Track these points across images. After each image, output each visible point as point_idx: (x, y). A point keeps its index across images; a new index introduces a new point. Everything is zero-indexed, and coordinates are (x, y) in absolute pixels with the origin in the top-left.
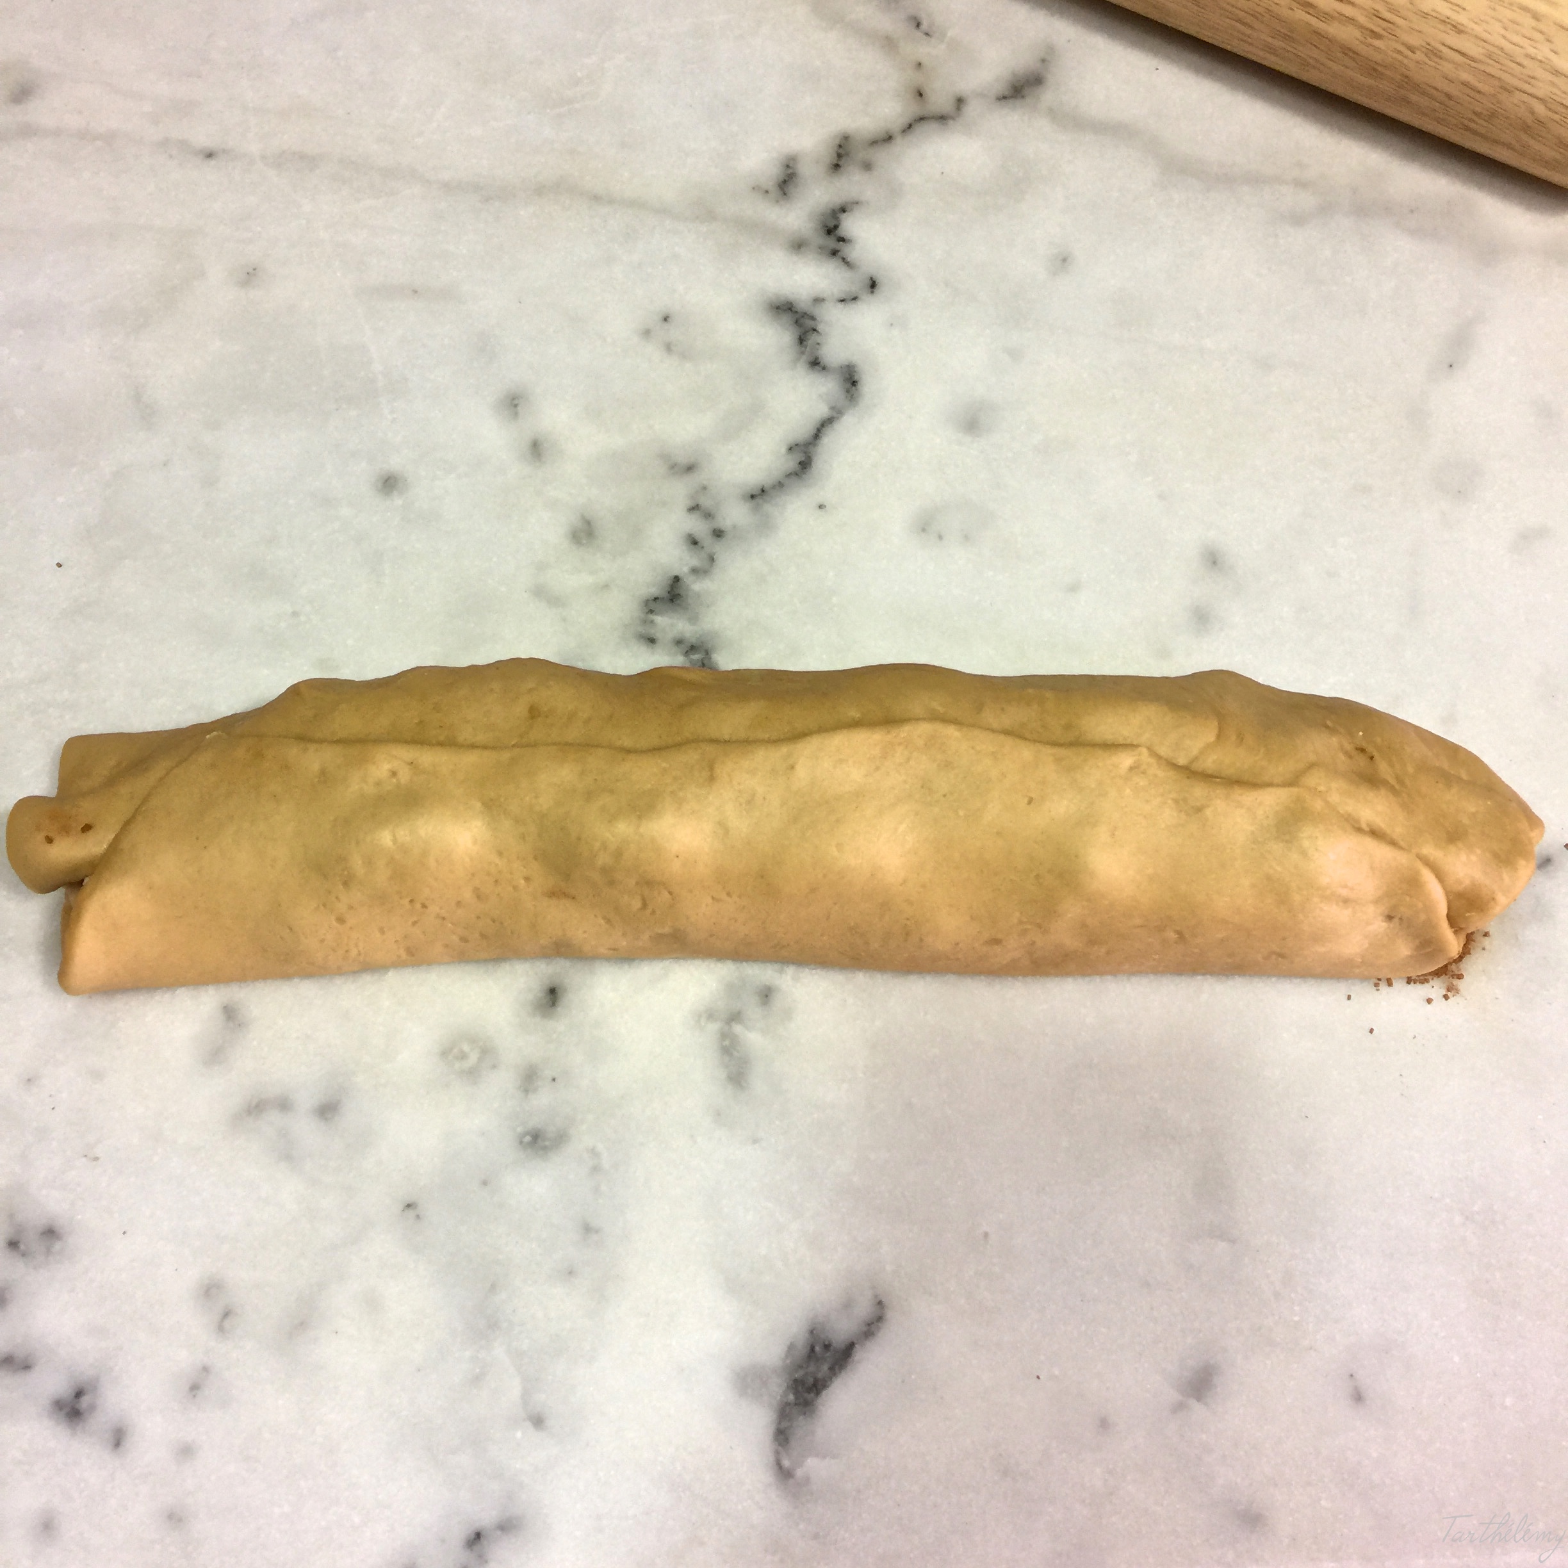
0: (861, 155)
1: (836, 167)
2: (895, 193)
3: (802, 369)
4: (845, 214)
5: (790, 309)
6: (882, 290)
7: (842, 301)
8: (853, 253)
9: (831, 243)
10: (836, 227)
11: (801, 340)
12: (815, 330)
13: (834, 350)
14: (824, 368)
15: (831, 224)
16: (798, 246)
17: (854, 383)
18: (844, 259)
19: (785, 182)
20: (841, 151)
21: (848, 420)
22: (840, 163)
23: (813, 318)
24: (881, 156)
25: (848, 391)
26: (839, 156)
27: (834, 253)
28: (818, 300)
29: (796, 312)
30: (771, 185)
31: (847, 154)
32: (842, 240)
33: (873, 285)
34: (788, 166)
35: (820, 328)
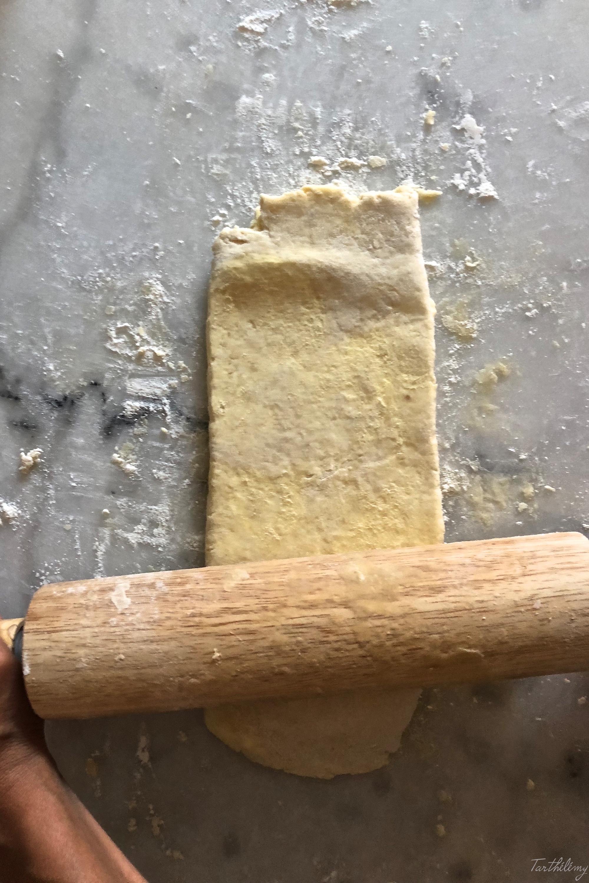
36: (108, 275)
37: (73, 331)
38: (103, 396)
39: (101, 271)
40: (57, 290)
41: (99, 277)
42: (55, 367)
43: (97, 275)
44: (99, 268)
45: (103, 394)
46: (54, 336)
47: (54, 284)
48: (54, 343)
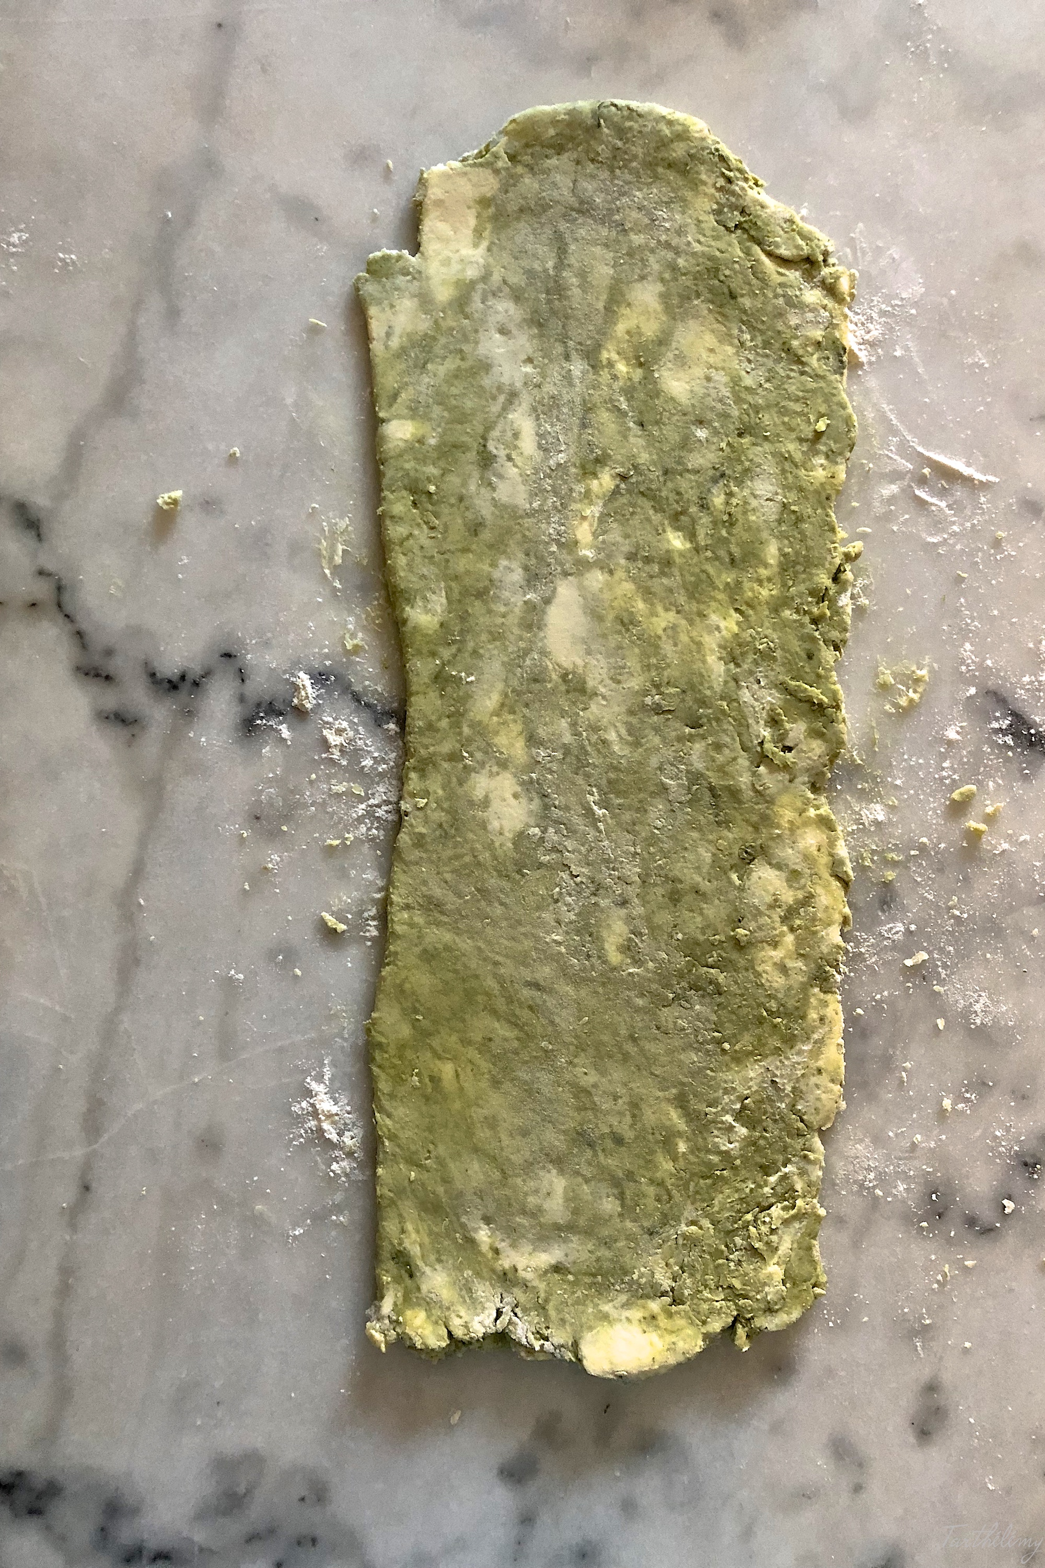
0: (97, 660)
1: (108, 678)
2: (136, 632)
4: (158, 675)
5: (249, 722)
6: (233, 650)
7: (243, 680)
8: (196, 669)
9: (185, 687)
10: (170, 681)
11: (280, 714)
12: (270, 703)
15: (167, 685)
16: (189, 714)
17: (321, 674)
18: (202, 677)
19: (123, 721)
20: (92, 674)
21: (354, 682)
22: (104, 675)
23: (259, 703)
24: (98, 640)
25: (328, 679)
26: (97, 675)
27: (196, 684)
28: (242, 699)
29: (251, 717)
30: (122, 733)
31: (96, 669)
32: (183, 677)
33: (228, 655)
34: (107, 718)
35: (267, 698)
38: (242, 676)
45: (241, 670)
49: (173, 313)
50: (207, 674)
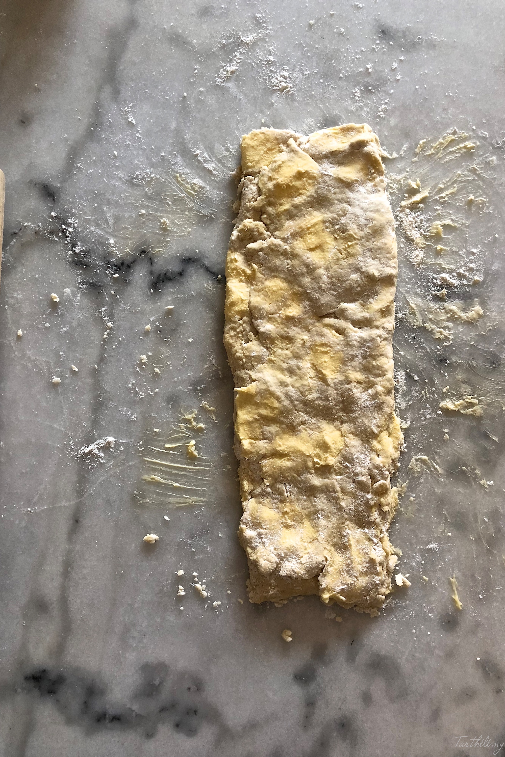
3: (184, 279)
5: (156, 284)
6: (147, 248)
7: (152, 264)
8: (129, 259)
9: (125, 267)
10: (116, 266)
11: (170, 280)
12: (165, 274)
13: (175, 267)
14: (183, 271)
15: (115, 268)
17: (190, 259)
18: (132, 263)
19: (94, 286)
20: (79, 263)
21: (206, 262)
22: (86, 265)
23: (160, 275)
25: (193, 262)
26: (81, 265)
27: (129, 267)
28: (151, 273)
29: (157, 282)
30: (94, 292)
31: (81, 262)
32: (122, 264)
33: (143, 252)
35: (164, 272)
36: (152, 173)
37: (127, 215)
38: (151, 261)
39: (147, 170)
40: (115, 185)
41: (146, 175)
42: (114, 242)
43: (144, 174)
44: (145, 168)
45: (150, 259)
46: (113, 219)
47: (113, 182)
48: (114, 224)
49: (116, 92)
50: (134, 262)
